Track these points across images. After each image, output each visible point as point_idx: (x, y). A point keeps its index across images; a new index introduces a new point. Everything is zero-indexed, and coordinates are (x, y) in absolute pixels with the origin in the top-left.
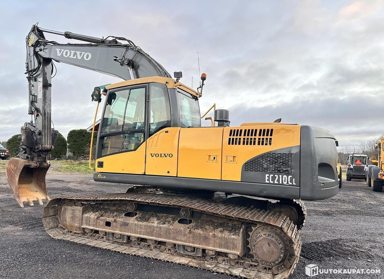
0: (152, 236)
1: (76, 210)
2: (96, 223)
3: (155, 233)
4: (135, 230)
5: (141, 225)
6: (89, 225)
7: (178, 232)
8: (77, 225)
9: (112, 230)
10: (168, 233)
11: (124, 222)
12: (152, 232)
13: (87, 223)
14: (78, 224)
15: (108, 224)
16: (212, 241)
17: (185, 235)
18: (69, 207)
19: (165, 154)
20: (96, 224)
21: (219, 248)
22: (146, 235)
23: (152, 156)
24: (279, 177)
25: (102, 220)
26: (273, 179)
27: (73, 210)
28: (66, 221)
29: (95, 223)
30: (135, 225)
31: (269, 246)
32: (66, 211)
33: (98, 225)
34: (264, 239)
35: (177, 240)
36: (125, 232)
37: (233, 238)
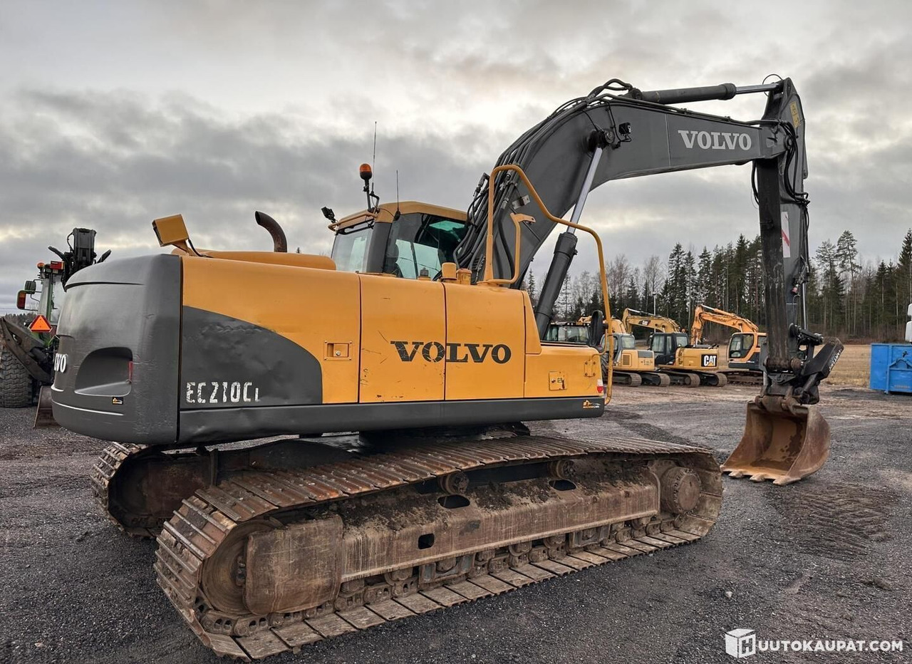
0: (531, 533)
1: (315, 536)
2: (388, 550)
3: (537, 524)
4: (495, 532)
5: (507, 516)
6: (365, 566)
8: (319, 581)
9: (437, 553)
10: (559, 516)
11: (470, 522)
12: (529, 525)
13: (358, 562)
14: (324, 577)
15: (425, 542)
16: (623, 506)
17: (586, 509)
18: (279, 534)
20: (388, 554)
21: (633, 513)
22: (519, 535)
25: (406, 537)
27: (300, 539)
28: (270, 584)
29: (385, 553)
30: (496, 519)
32: (268, 549)
33: (394, 556)
35: (573, 523)
36: (472, 545)
37: (649, 490)
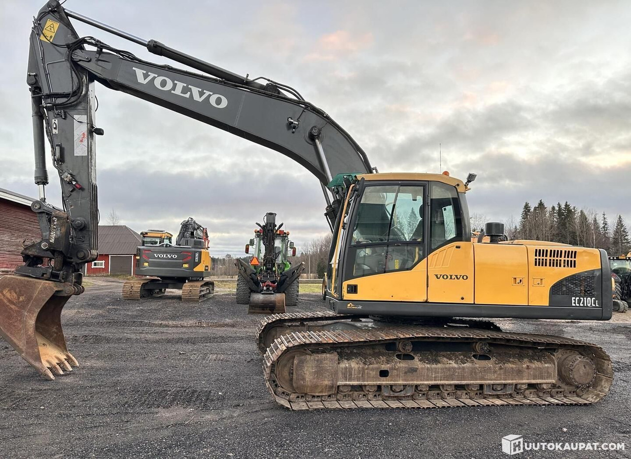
0: (452, 380)
1: (325, 361)
2: (362, 374)
3: (457, 376)
4: (428, 376)
5: (435, 368)
6: (350, 380)
7: (486, 370)
8: (327, 382)
9: (391, 381)
10: (473, 373)
11: (411, 368)
12: (452, 375)
13: (346, 377)
14: (330, 381)
15: (384, 374)
16: (525, 374)
17: (495, 372)
18: (308, 357)
19: (456, 276)
20: (362, 376)
21: (534, 379)
22: (444, 380)
23: (438, 278)
24: (584, 300)
25: (373, 369)
26: (579, 301)
27: (318, 361)
28: (304, 379)
29: (361, 375)
30: (428, 369)
31: (585, 368)
32: (303, 363)
33: (366, 377)
34: (580, 362)
35: (485, 380)
36: (412, 380)
37: (548, 367)
